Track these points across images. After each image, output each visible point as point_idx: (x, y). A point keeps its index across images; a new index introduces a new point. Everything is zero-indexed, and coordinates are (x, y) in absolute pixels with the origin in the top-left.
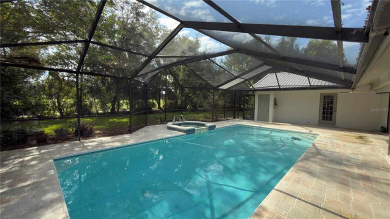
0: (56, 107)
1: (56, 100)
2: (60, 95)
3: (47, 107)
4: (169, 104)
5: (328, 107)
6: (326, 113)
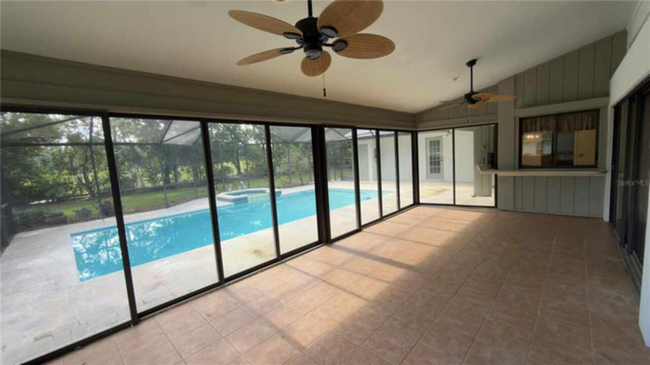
0: (83, 184)
1: (82, 175)
2: (87, 168)
3: (71, 185)
4: (254, 166)
5: (435, 156)
6: (433, 163)
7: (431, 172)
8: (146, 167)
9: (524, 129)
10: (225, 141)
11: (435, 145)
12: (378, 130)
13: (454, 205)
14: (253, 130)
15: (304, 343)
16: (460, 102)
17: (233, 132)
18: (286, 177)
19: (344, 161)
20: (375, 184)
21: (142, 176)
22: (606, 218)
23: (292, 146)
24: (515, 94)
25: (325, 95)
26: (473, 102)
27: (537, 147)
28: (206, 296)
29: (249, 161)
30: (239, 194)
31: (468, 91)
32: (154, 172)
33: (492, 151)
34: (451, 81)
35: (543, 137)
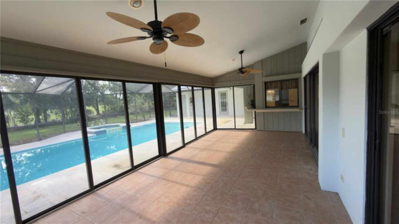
4: (110, 109)
5: (224, 101)
6: (223, 106)
7: (222, 111)
8: (18, 111)
9: (267, 88)
10: (87, 92)
11: (224, 95)
12: (193, 87)
13: (235, 129)
14: (108, 85)
15: (154, 219)
16: (237, 72)
17: (93, 85)
18: (133, 115)
19: (171, 105)
20: (192, 118)
21: (15, 118)
22: (304, 132)
23: (137, 95)
24: (262, 70)
25: (166, 66)
26: (243, 73)
27: (273, 97)
28: (80, 200)
29: (106, 106)
30: (99, 128)
31: (240, 67)
32: (26, 114)
33: (252, 99)
34: (232, 61)
35: (275, 92)
